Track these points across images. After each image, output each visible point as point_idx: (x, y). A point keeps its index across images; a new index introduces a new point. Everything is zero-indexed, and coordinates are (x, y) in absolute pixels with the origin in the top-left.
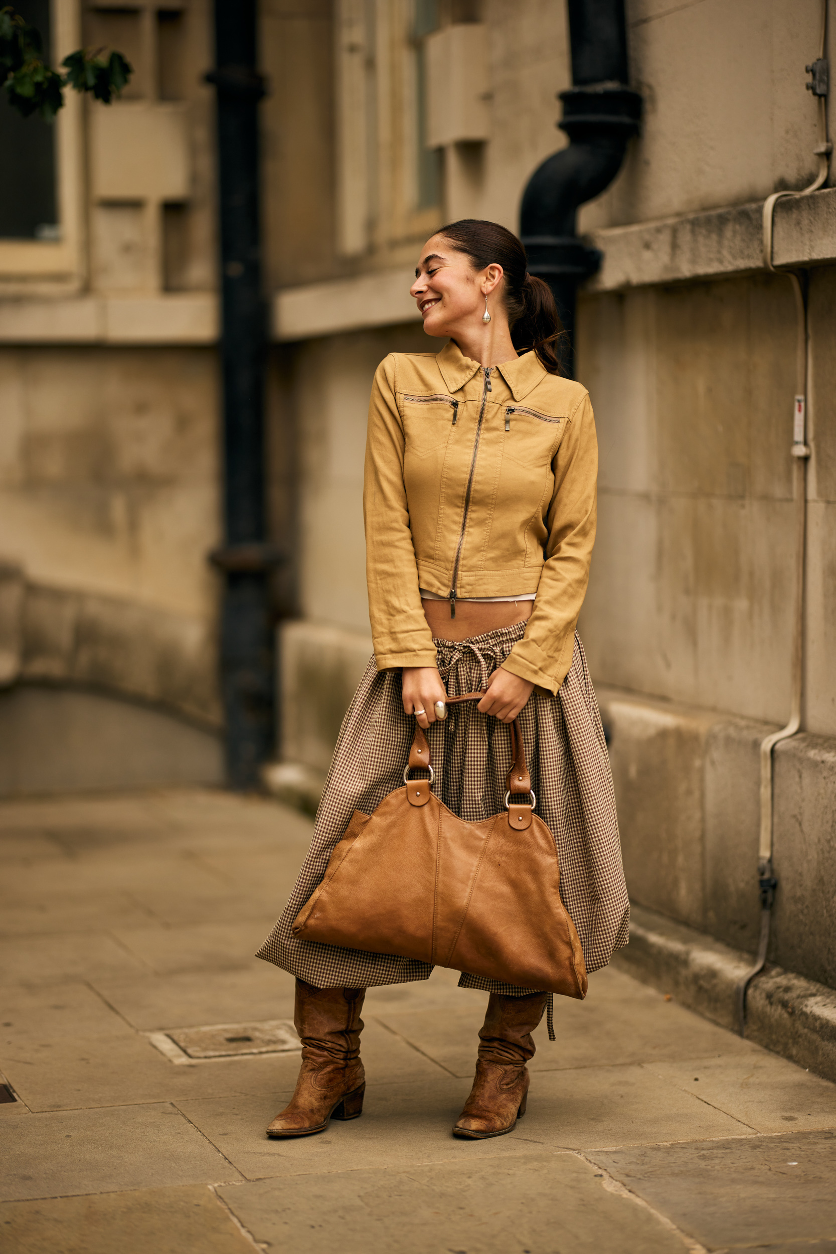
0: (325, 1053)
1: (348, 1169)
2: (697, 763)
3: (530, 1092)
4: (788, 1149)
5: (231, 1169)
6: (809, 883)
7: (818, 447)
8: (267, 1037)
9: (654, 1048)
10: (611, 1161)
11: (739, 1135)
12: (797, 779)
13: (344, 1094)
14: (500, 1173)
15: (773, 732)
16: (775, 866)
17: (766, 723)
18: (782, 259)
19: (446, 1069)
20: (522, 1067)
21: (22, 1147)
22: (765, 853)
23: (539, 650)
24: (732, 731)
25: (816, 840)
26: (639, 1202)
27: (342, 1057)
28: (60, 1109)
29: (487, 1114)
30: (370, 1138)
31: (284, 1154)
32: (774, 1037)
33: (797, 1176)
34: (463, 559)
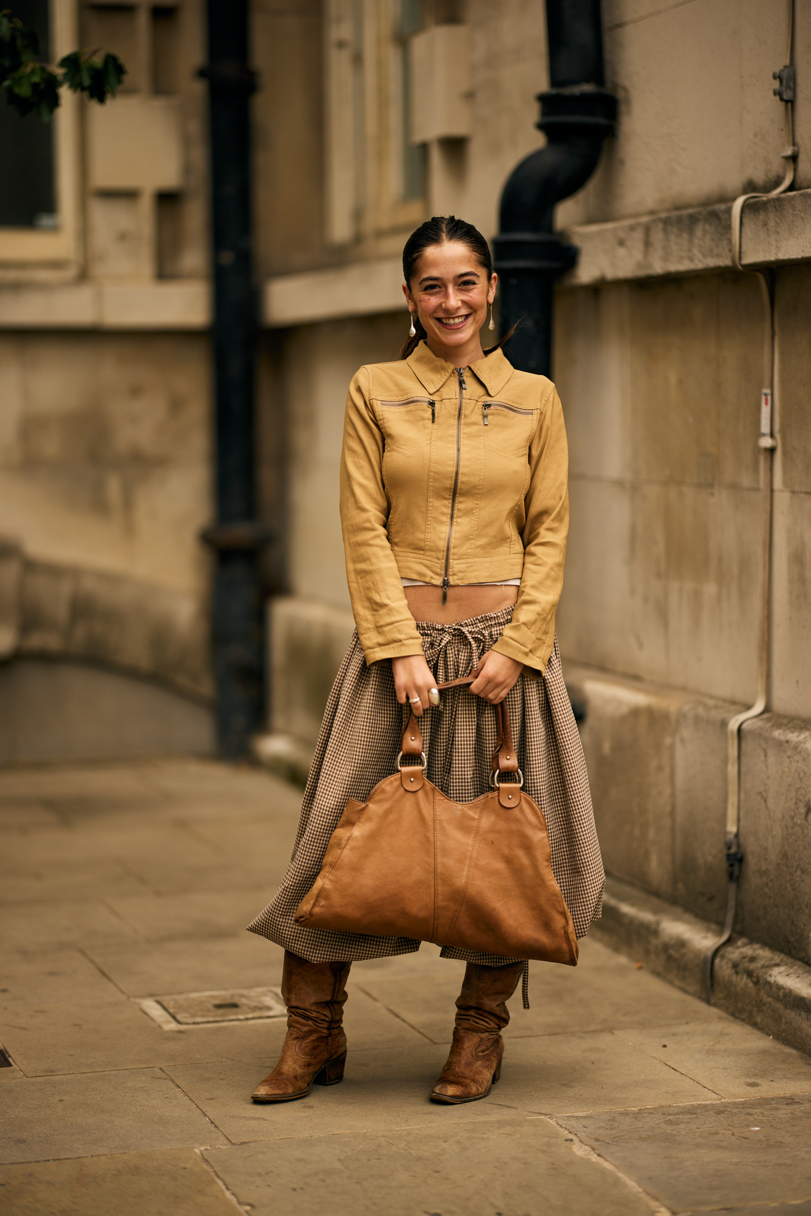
0: (310, 1023)
1: (330, 1133)
2: (668, 740)
3: (505, 1058)
4: (751, 1115)
5: (217, 1133)
6: (773, 857)
7: (784, 438)
8: (254, 1004)
9: (625, 1015)
10: (581, 1126)
11: (704, 1100)
12: (763, 758)
13: (327, 1061)
14: (474, 1137)
15: (740, 712)
16: (742, 840)
17: (733, 703)
18: (750, 258)
19: (424, 1036)
20: (497, 1034)
21: (16, 1110)
22: (732, 828)
23: (529, 632)
24: (700, 710)
25: (781, 816)
26: (607, 1166)
27: (326, 1026)
28: (53, 1074)
29: (463, 1080)
30: (350, 1103)
31: (268, 1118)
32: (740, 1005)
33: (759, 1141)
34: (453, 548)
